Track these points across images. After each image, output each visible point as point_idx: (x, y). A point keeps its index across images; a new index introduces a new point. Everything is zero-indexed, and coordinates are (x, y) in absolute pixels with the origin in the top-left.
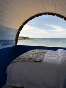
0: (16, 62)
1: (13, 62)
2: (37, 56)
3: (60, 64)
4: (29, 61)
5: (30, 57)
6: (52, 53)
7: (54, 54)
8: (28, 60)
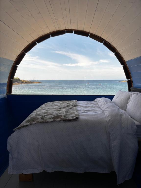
0: (27, 126)
1: (19, 126)
2: (66, 112)
3: (109, 120)
4: (54, 121)
5: (54, 114)
6: (89, 105)
7: (92, 107)
8: (52, 120)
